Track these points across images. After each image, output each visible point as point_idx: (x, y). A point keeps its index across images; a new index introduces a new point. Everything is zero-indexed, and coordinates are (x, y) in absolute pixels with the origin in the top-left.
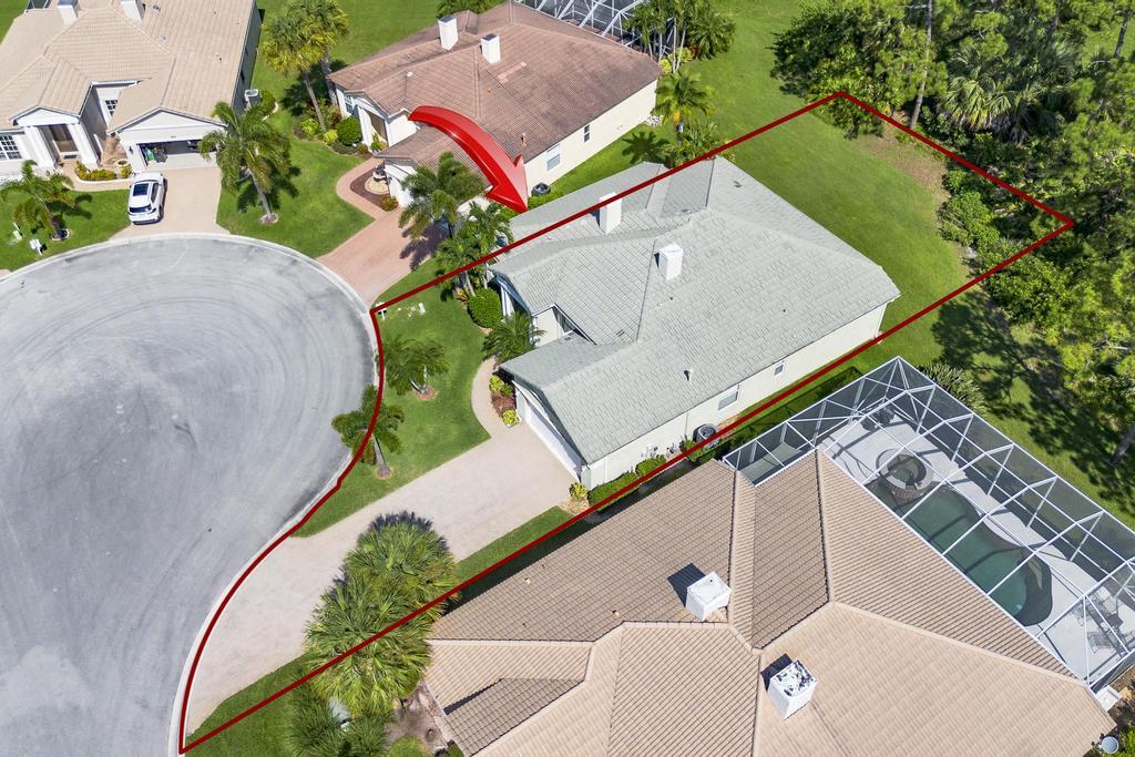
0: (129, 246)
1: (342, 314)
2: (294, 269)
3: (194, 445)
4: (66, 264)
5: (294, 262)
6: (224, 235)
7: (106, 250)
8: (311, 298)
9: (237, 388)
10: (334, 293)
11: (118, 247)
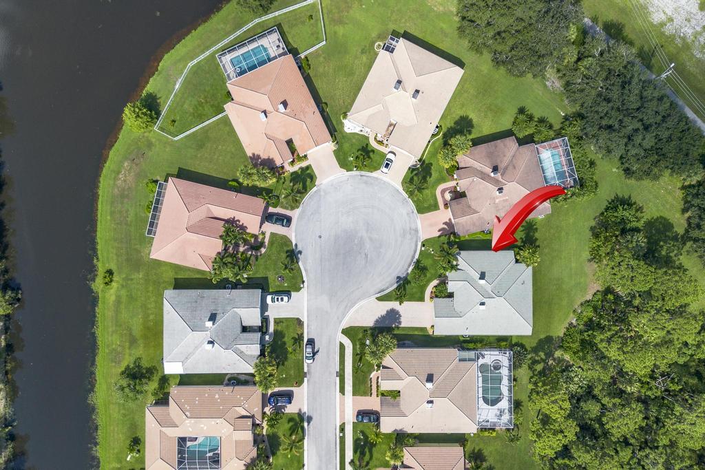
0: (377, 178)
1: (414, 240)
2: (411, 215)
3: (367, 262)
4: (360, 177)
5: (413, 212)
6: (400, 189)
7: (370, 177)
8: (410, 229)
9: (381, 250)
10: (416, 231)
11: (374, 178)
